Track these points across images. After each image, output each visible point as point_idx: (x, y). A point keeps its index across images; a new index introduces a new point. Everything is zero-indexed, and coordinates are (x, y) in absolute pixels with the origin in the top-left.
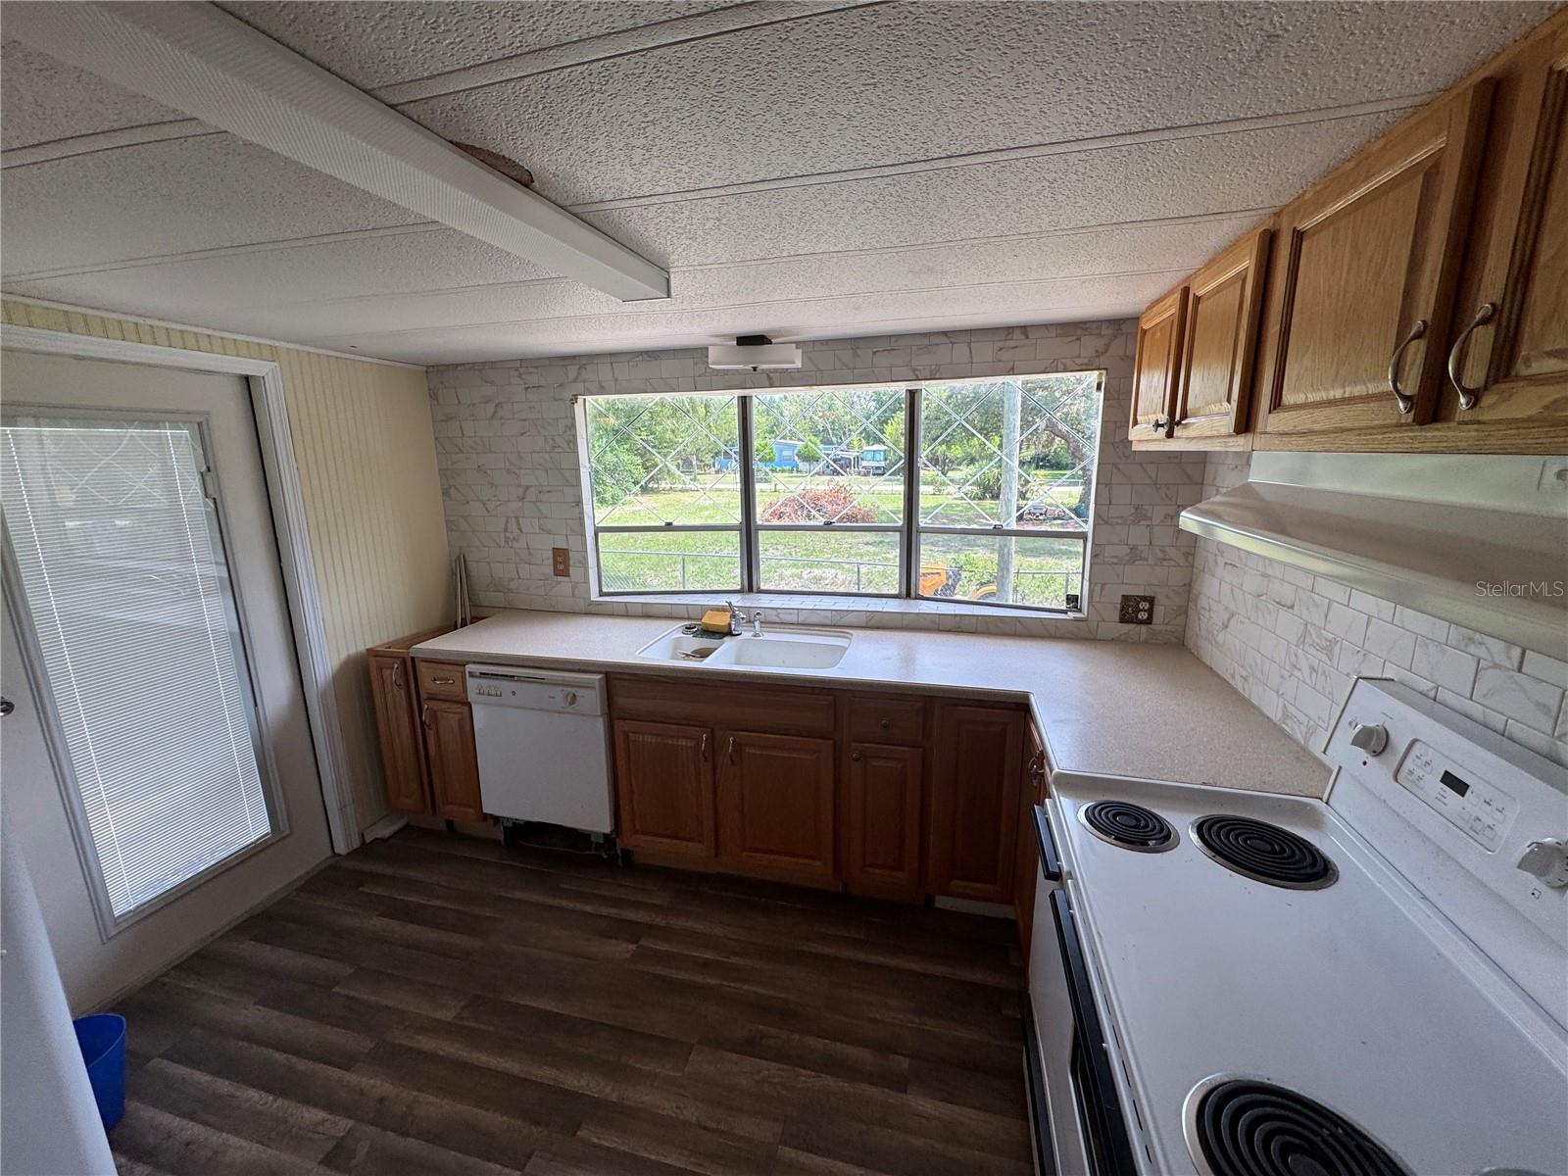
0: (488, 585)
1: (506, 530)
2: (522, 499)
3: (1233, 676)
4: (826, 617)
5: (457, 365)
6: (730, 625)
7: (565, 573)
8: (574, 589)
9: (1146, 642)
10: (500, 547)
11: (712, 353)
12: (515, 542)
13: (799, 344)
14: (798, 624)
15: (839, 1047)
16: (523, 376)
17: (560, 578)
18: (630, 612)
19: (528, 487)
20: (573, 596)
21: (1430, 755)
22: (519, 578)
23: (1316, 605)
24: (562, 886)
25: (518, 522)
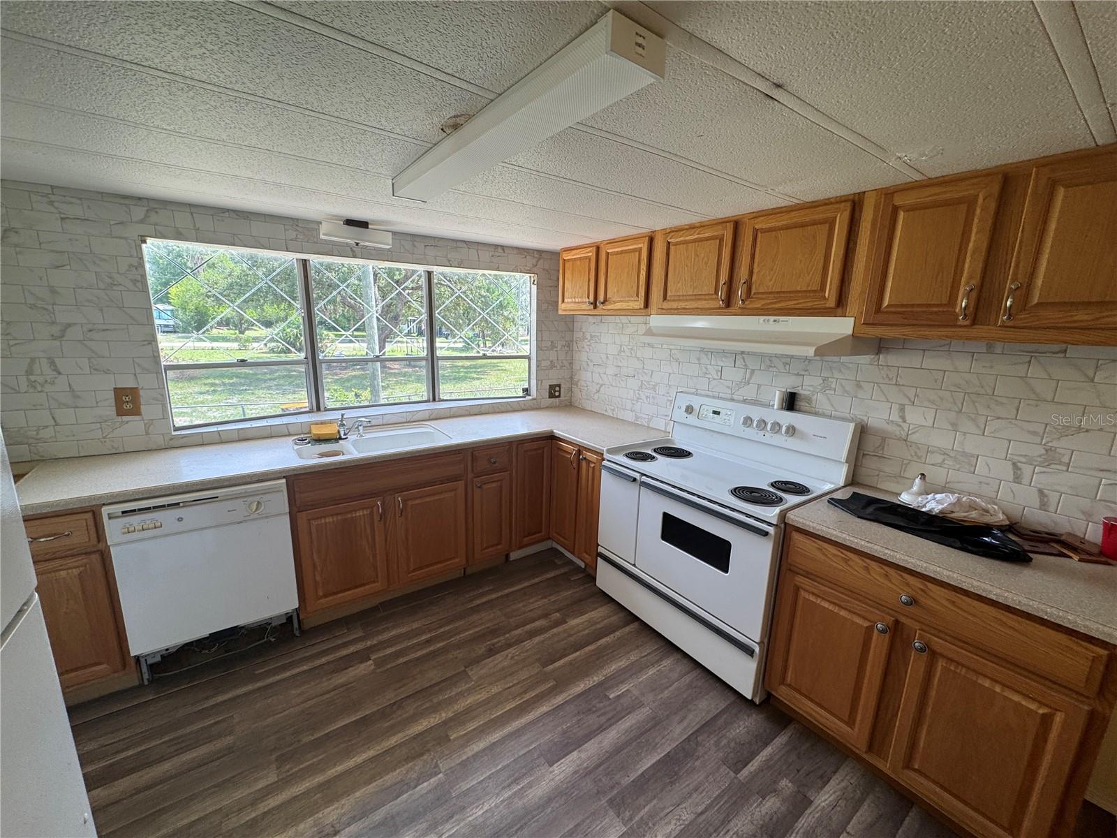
2: (56, 337)
3: (606, 411)
4: (403, 417)
6: (339, 432)
7: (134, 412)
8: (147, 427)
9: (559, 406)
10: (18, 392)
11: (324, 228)
13: (394, 233)
14: (383, 425)
16: (56, 204)
17: (125, 418)
19: (69, 325)
21: (707, 408)
22: (57, 425)
23: (645, 373)
24: (256, 672)
25: (52, 363)
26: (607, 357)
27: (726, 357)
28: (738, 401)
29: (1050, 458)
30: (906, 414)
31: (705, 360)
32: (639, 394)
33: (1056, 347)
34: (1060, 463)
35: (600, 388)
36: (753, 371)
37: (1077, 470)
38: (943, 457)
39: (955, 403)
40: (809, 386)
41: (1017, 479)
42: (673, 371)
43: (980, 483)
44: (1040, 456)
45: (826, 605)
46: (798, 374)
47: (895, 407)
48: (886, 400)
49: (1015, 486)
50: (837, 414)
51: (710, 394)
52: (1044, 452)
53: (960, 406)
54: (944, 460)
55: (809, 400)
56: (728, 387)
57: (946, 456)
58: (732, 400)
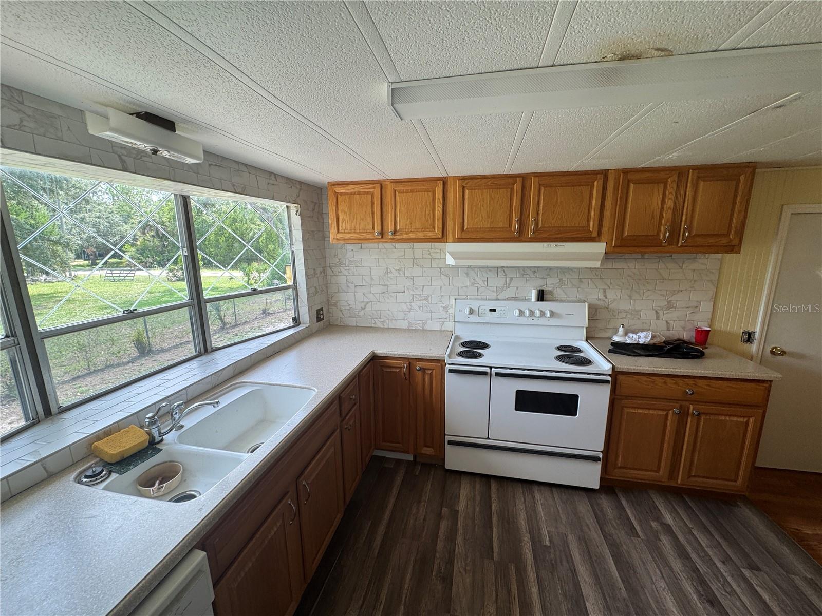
3: (375, 324)
15: (441, 535)
21: (484, 308)
23: (416, 288)
26: (372, 279)
27: (490, 271)
28: (503, 300)
29: (670, 306)
30: (607, 293)
31: (472, 274)
32: (411, 305)
33: (668, 255)
34: (673, 307)
35: (365, 306)
36: (511, 279)
37: (680, 309)
38: (626, 314)
39: (629, 285)
40: (551, 284)
41: (658, 318)
42: (444, 284)
43: (643, 323)
44: (665, 306)
45: (640, 411)
46: (543, 278)
47: (601, 291)
48: (595, 287)
49: (657, 322)
50: (570, 299)
51: (479, 297)
52: (667, 303)
53: (632, 286)
54: (626, 315)
55: (551, 293)
56: (493, 291)
57: (627, 313)
58: (497, 299)
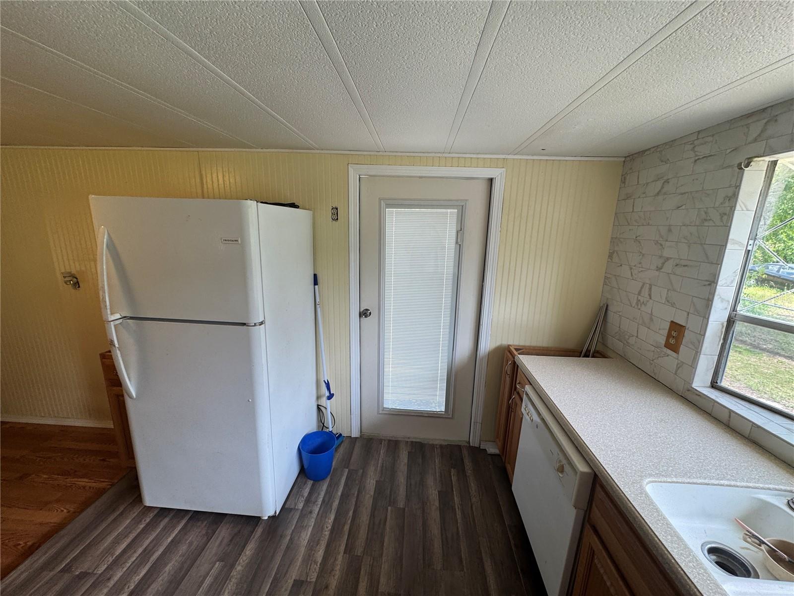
0: (616, 333)
1: (639, 293)
2: (659, 269)
5: (644, 151)
7: (675, 348)
8: (678, 367)
10: (631, 306)
12: (643, 306)
16: (696, 149)
17: (669, 352)
18: (731, 425)
19: (668, 259)
20: (676, 374)
22: (637, 337)
25: (650, 289)
